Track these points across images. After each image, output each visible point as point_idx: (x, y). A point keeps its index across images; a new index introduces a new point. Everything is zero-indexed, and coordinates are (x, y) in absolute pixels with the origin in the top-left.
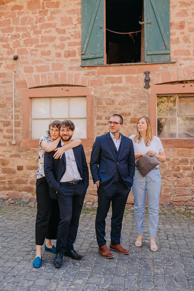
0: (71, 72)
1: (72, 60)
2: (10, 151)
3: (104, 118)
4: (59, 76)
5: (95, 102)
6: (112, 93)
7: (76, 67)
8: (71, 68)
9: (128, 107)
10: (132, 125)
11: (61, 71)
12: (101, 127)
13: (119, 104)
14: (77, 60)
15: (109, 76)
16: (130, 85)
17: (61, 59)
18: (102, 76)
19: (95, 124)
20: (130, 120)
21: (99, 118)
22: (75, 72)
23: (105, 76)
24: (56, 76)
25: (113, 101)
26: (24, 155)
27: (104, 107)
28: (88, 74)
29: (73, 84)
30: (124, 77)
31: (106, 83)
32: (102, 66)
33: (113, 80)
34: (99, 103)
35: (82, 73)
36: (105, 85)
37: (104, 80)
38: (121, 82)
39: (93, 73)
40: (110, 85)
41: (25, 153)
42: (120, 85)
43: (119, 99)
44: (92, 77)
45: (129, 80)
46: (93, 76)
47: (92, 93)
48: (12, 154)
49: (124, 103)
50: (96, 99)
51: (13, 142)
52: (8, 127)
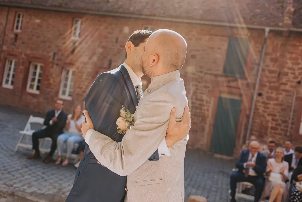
51: (288, 134)
52: (285, 124)
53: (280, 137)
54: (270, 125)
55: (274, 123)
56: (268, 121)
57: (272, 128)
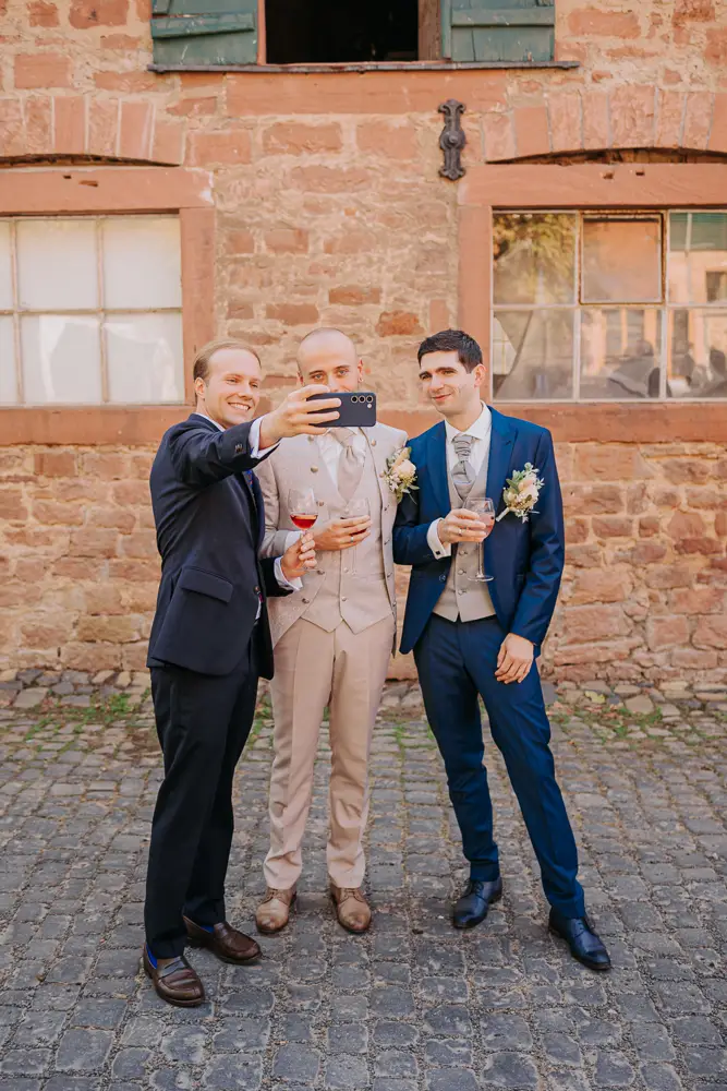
0: (103, 95)
1: (108, 42)
3: (259, 311)
4: (51, 117)
5: (221, 240)
6: (294, 196)
7: (127, 75)
8: (103, 80)
9: (370, 263)
10: (389, 341)
11: (59, 92)
13: (329, 249)
14: (132, 43)
15: (282, 118)
16: (375, 160)
17: (53, 32)
18: (249, 117)
20: (376, 320)
21: (240, 309)
22: (124, 98)
23: (265, 121)
24: (35, 111)
25: (302, 236)
27: (262, 263)
28: (183, 109)
29: (118, 154)
30: (349, 123)
31: (269, 150)
32: (247, 71)
33: (299, 141)
34: (239, 242)
35: (160, 100)
36: (262, 163)
37: (259, 139)
38: (334, 147)
39: (210, 105)
40: (288, 162)
42: (332, 161)
43: (328, 226)
44: (204, 124)
45: (372, 138)
46: (207, 118)
47: (206, 195)
49: (351, 244)
50: (225, 222)
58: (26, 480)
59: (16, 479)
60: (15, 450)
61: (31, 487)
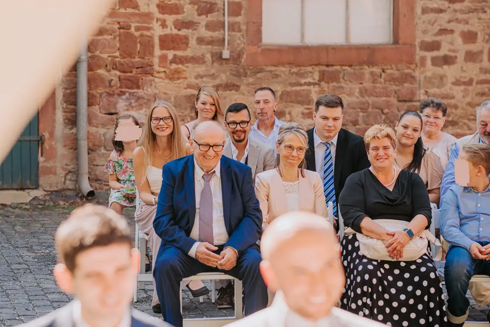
2: (213, 76)
12: (432, 16)
19: (419, 11)
26: (248, 85)
41: (251, 80)
48: (218, 81)
51: (226, 54)
52: (211, 17)
53: (201, 69)
54: (157, 31)
55: (170, 19)
56: (148, 16)
57: (167, 42)
58: (314, 84)
59: (309, 84)
60: (310, 69)
61: (317, 88)
